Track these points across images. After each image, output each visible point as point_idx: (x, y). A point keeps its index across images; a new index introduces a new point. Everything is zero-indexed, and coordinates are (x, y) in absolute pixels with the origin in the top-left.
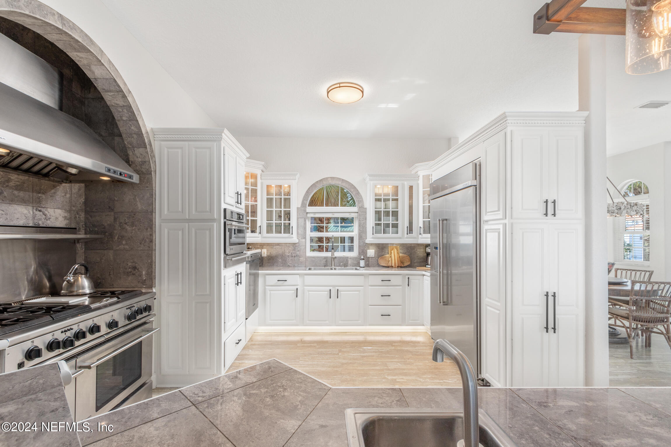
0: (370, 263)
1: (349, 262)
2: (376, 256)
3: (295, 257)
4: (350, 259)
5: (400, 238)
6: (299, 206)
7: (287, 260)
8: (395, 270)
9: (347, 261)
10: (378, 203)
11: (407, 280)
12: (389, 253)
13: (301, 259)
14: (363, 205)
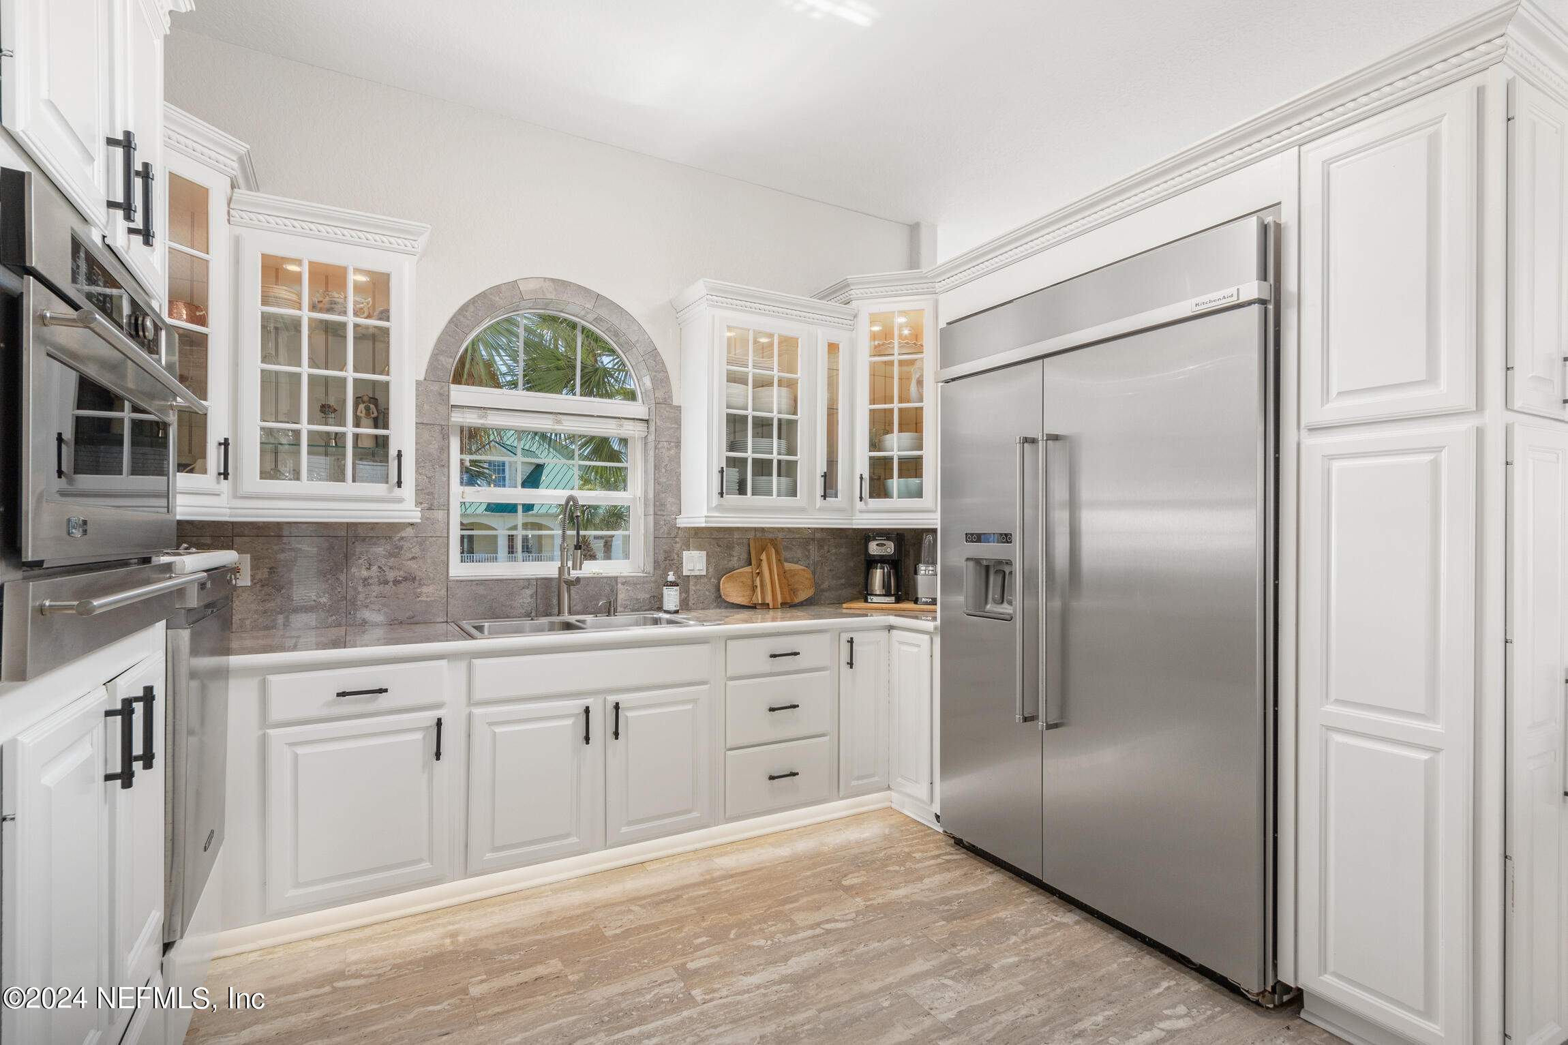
0: (691, 597)
1: (621, 596)
2: (711, 570)
3: (396, 582)
4: (623, 584)
5: (802, 510)
6: (421, 378)
7: (361, 597)
8: (774, 620)
9: (614, 591)
10: (737, 388)
11: (845, 648)
12: (754, 562)
13: (425, 589)
14: (671, 397)
